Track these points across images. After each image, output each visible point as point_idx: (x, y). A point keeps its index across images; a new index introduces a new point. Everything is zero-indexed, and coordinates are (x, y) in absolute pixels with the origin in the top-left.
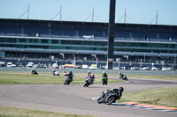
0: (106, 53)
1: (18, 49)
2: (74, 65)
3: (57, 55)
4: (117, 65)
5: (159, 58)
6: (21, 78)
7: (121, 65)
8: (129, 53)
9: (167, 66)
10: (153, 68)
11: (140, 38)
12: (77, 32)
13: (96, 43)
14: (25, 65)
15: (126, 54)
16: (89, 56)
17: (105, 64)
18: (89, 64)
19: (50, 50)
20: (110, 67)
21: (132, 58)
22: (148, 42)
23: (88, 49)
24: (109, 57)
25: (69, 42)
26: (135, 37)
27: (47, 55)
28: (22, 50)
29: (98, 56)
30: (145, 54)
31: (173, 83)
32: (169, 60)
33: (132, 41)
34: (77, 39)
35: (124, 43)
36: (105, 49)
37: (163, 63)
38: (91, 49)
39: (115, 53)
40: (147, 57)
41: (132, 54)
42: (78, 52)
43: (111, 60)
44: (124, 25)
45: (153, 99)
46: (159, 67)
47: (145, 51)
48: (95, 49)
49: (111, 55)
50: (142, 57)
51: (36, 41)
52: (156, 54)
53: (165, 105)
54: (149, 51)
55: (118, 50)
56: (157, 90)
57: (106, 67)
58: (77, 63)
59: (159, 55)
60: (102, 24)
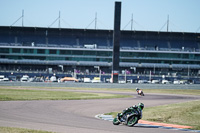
0: (110, 64)
1: (11, 61)
2: (74, 79)
3: (55, 67)
4: (123, 78)
5: (171, 70)
6: (15, 93)
7: (128, 78)
8: (137, 64)
9: (179, 79)
10: (164, 81)
11: (149, 47)
12: (78, 40)
13: (99, 53)
14: (19, 78)
15: (134, 65)
16: (91, 68)
17: (109, 77)
18: (92, 78)
19: (47, 62)
20: (115, 80)
21: (140, 70)
22: (157, 51)
23: (90, 60)
24: (115, 69)
25: (69, 52)
26: (143, 46)
27: (43, 67)
28: (16, 61)
29: (101, 67)
30: (155, 65)
31: (185, 98)
32: (181, 72)
33: (140, 50)
34: (78, 48)
35: (131, 53)
36: (110, 60)
37: (175, 75)
38: (94, 60)
39: (121, 64)
40: (157, 69)
41: (140, 65)
42: (79, 63)
43: (116, 72)
44: (131, 33)
45: (164, 116)
46: (171, 80)
47: (155, 62)
48: (98, 60)
49: (117, 67)
50: (152, 69)
51: (31, 51)
52: (167, 65)
53: (177, 123)
54: (159, 62)
55: (124, 61)
56: (168, 106)
57: (111, 80)
58: (78, 76)
59: (171, 66)
60: (106, 32)
